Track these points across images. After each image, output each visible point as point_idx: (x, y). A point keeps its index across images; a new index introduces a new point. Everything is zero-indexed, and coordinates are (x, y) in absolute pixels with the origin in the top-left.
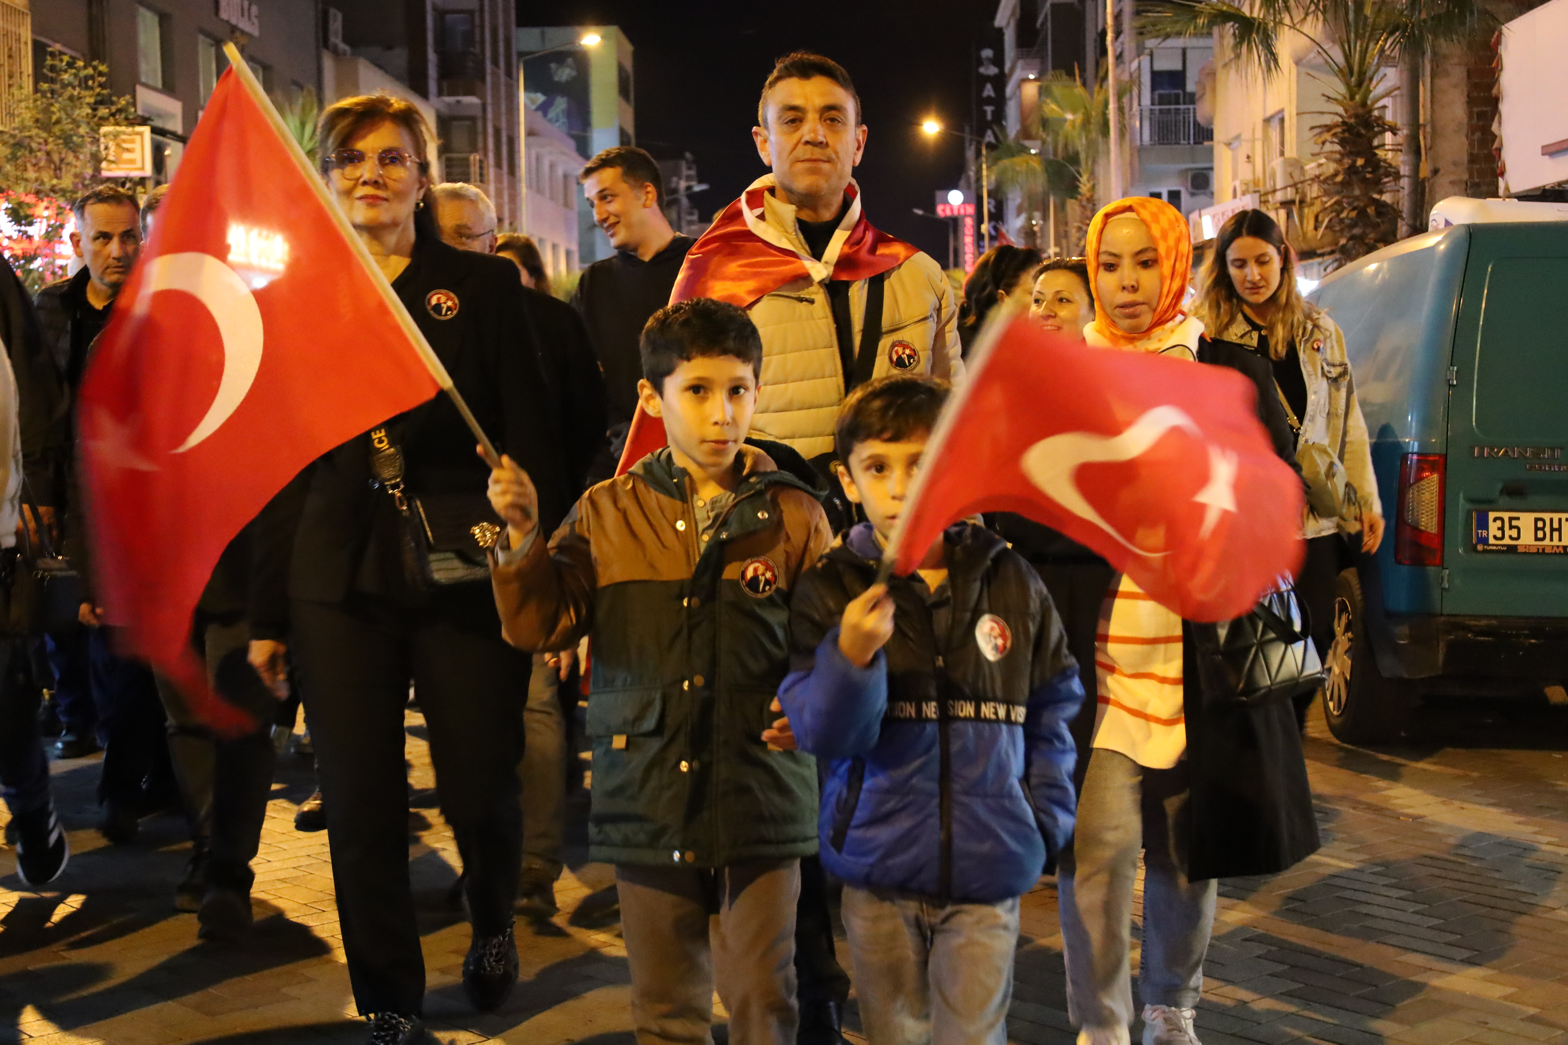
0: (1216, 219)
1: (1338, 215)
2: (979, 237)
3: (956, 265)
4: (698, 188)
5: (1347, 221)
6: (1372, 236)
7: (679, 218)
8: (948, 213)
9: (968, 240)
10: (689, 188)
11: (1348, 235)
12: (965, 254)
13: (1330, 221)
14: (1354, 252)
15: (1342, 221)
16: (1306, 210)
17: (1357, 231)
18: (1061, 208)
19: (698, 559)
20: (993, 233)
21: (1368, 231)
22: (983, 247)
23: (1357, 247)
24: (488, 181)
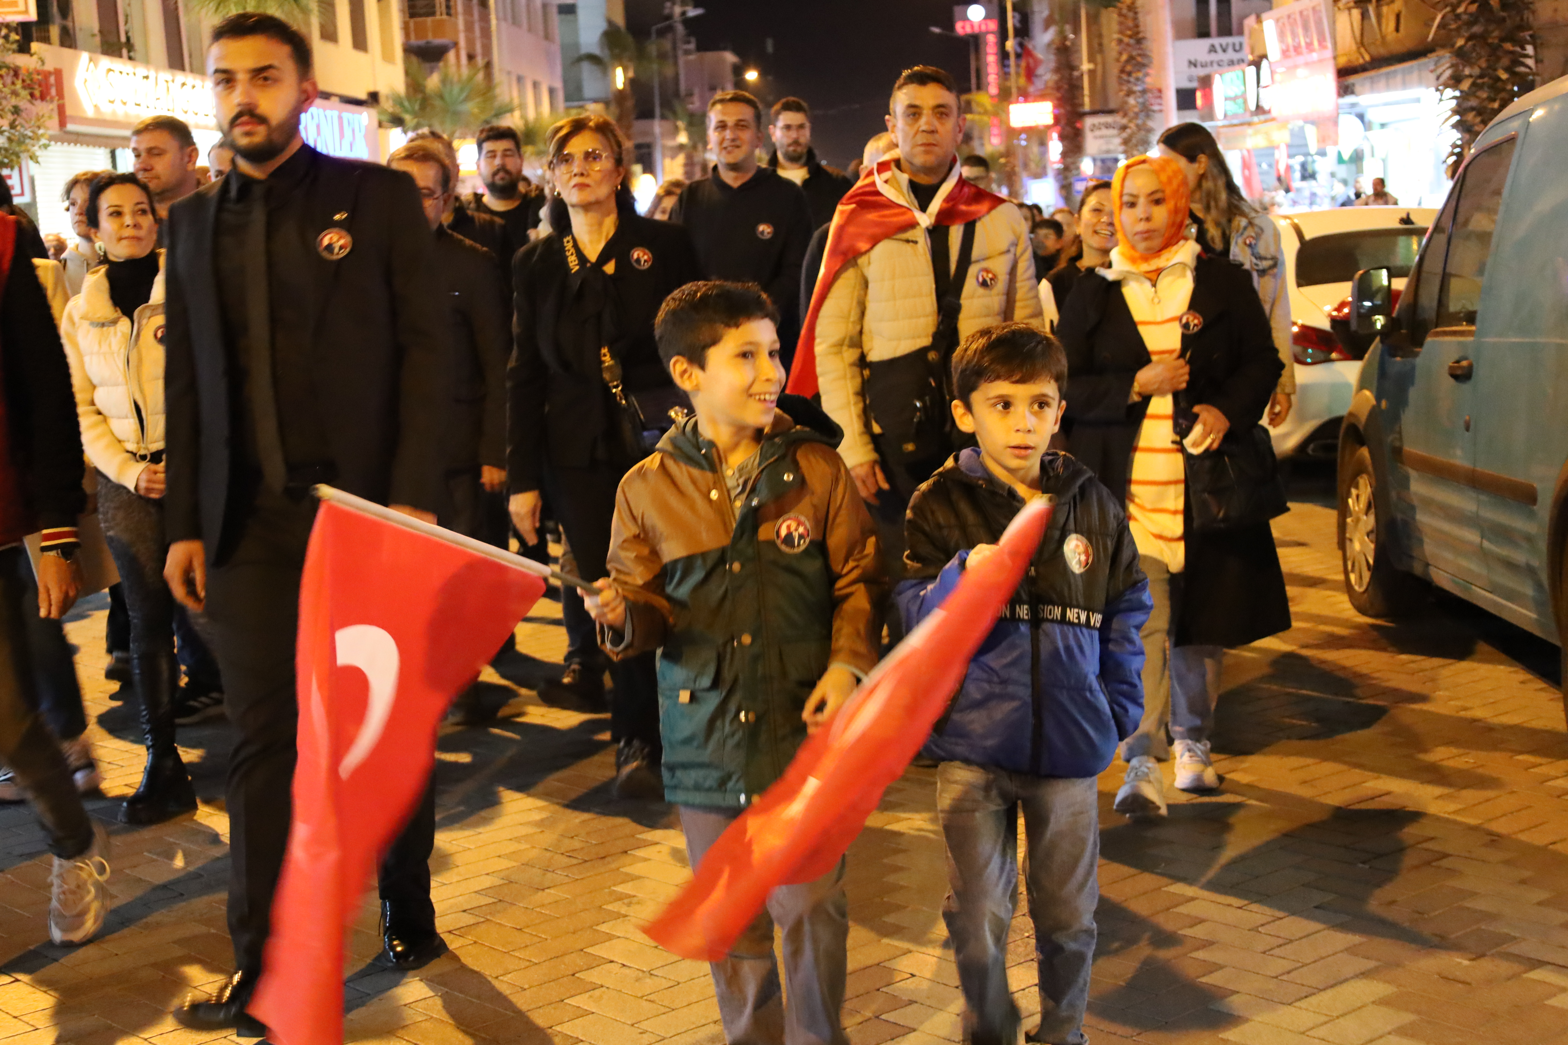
0: (1280, 24)
1: (1454, 10)
2: (1004, 55)
3: (979, 87)
4: (692, 12)
5: (1465, 17)
6: (1496, 33)
7: (675, 48)
8: (968, 30)
9: (991, 59)
10: (684, 13)
11: (1466, 35)
12: (988, 74)
13: (1443, 18)
14: (1474, 55)
15: (1458, 17)
16: (1385, 9)
17: (1477, 29)
18: (1094, 20)
19: (734, 525)
20: (1019, 50)
21: (1491, 28)
22: (1008, 66)
23: (1478, 49)
24: (456, 14)
